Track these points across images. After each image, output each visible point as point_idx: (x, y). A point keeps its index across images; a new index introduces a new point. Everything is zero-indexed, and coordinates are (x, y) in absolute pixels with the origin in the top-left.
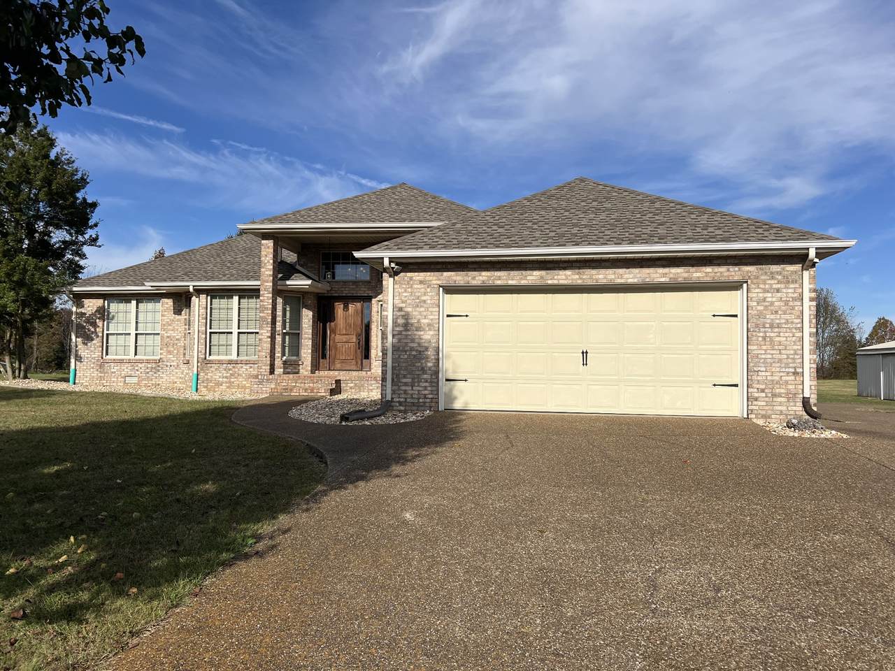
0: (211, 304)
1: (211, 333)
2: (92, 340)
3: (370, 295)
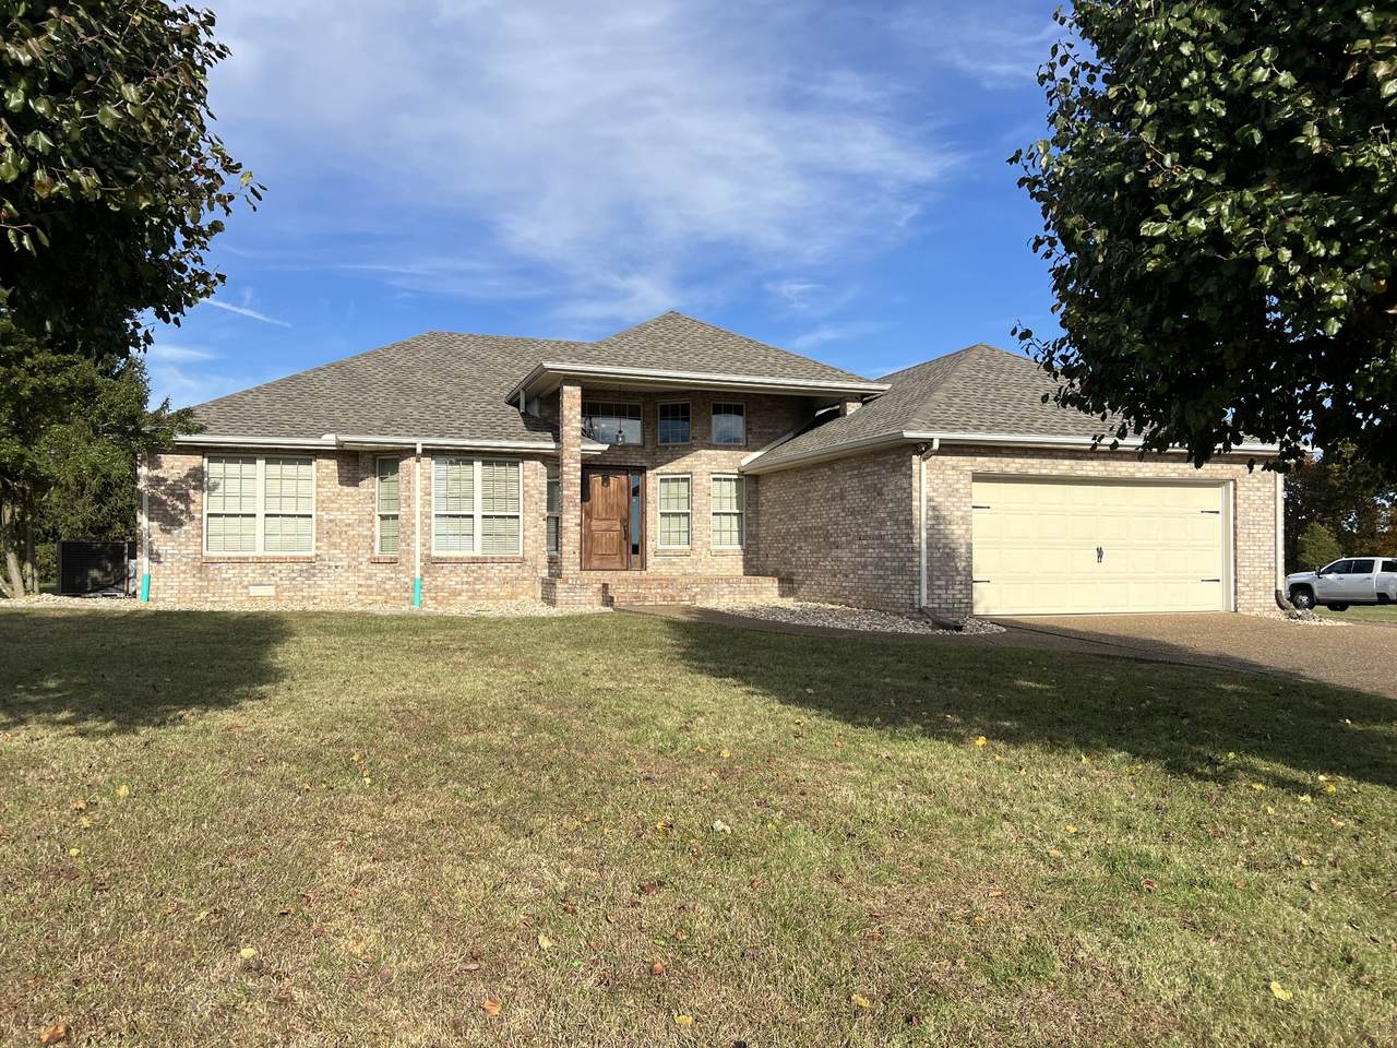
2: (181, 524)
3: (644, 465)
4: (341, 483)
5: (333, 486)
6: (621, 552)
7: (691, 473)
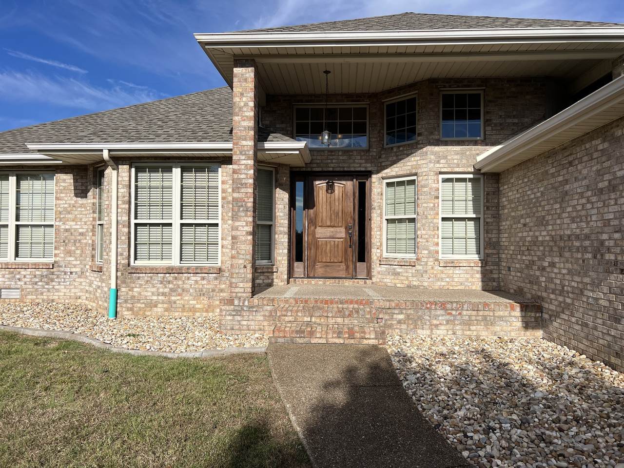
0: (136, 181)
1: (136, 225)
3: (369, 169)
4: (76, 195)
5: (70, 198)
6: (346, 260)
7: (416, 174)
